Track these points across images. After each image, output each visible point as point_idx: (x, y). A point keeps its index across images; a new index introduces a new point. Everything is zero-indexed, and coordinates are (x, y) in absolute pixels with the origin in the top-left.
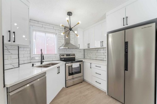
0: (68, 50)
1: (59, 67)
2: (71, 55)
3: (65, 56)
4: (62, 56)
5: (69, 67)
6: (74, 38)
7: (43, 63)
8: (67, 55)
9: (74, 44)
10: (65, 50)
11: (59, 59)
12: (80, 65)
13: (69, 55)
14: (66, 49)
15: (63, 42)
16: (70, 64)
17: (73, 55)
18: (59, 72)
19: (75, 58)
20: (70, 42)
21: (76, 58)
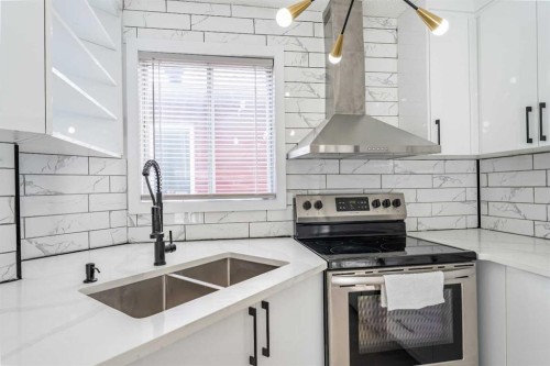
0: (347, 166)
1: (265, 305)
2: (376, 204)
3: (330, 212)
4: (307, 206)
5: (354, 298)
6: (394, 79)
7: (168, 256)
8: (343, 203)
9: (394, 122)
10: (332, 166)
11: (290, 229)
12: (454, 291)
13: (360, 202)
14: (340, 157)
15: (317, 112)
16: (360, 282)
17: (386, 204)
18: (262, 344)
19: (401, 223)
20: (362, 107)
21: (410, 225)
